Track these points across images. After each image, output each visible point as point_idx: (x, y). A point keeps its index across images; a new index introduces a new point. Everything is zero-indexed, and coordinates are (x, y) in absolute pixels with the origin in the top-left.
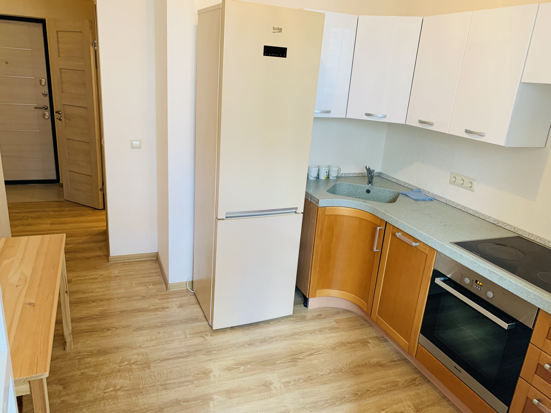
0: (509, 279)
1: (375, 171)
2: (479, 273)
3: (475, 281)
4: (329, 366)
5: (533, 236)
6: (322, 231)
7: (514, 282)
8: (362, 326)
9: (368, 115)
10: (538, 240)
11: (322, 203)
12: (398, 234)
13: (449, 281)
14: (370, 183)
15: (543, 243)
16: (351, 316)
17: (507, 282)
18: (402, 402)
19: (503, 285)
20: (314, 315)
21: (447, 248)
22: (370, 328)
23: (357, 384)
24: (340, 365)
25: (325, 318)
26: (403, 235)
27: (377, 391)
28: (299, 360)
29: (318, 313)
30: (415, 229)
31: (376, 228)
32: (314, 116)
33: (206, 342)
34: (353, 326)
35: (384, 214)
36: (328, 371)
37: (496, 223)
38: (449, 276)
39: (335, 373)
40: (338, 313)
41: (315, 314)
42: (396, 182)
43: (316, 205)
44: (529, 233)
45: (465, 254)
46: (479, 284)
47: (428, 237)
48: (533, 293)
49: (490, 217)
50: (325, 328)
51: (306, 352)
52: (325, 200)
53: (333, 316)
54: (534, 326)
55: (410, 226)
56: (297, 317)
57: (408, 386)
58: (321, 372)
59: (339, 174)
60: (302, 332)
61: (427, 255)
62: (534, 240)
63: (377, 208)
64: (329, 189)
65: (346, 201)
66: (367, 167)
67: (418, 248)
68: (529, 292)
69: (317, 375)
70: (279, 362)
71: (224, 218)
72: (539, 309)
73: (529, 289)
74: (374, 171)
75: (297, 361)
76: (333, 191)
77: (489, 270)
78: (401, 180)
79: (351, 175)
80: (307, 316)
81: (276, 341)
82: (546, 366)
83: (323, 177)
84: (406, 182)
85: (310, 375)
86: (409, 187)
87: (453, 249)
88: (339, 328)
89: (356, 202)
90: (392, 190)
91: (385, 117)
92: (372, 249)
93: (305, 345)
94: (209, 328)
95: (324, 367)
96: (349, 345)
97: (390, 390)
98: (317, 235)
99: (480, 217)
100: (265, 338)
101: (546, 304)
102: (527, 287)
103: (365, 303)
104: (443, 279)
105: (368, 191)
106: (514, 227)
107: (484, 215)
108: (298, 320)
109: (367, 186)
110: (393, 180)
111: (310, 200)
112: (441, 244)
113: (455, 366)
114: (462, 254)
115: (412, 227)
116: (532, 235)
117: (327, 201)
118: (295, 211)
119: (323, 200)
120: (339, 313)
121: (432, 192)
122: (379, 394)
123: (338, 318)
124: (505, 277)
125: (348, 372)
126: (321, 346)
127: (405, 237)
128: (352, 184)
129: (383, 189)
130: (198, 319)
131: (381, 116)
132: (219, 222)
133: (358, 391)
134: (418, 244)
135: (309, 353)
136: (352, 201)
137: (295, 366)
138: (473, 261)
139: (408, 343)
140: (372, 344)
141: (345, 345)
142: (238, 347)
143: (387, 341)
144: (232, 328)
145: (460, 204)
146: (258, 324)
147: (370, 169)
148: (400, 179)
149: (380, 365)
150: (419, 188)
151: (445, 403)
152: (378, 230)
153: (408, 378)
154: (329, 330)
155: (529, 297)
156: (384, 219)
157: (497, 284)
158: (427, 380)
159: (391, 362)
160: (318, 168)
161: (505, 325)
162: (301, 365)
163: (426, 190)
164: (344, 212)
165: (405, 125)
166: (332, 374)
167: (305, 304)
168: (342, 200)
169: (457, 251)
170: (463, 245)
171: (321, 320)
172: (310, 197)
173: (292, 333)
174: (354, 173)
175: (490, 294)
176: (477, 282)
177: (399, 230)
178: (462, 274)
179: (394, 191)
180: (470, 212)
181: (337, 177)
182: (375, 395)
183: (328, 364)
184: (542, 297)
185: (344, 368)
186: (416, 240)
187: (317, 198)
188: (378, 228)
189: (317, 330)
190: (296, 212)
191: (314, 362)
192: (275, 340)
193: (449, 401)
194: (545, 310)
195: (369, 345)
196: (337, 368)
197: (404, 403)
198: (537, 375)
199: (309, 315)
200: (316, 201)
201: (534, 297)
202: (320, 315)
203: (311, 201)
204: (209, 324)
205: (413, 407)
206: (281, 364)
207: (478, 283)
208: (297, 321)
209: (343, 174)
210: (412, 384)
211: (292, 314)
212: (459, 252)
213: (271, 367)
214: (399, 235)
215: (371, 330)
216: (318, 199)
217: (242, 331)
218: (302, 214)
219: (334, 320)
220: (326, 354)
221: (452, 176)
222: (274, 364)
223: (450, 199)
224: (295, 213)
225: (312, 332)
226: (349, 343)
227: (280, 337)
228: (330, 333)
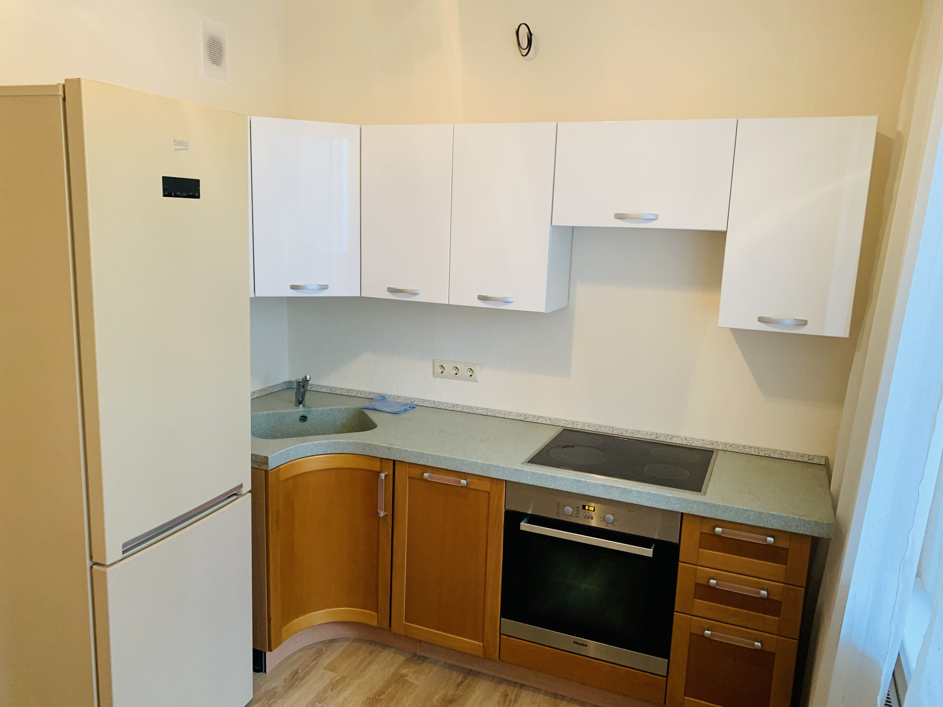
2: (589, 494)
3: (581, 507)
5: (578, 423)
6: (278, 513)
7: (644, 490)
8: (373, 656)
9: (294, 288)
11: (273, 461)
12: (426, 475)
14: (300, 403)
16: (342, 648)
20: (287, 679)
22: (386, 652)
25: (307, 674)
29: (290, 670)
30: (459, 458)
31: (379, 476)
34: (361, 662)
35: (389, 448)
37: (522, 418)
38: (529, 512)
40: (319, 653)
41: (288, 675)
44: (571, 421)
46: (588, 510)
49: (511, 412)
50: (325, 691)
52: (277, 454)
53: (317, 664)
54: (680, 539)
55: (448, 456)
61: (489, 492)
67: (471, 487)
72: (682, 514)
73: (666, 493)
77: (603, 486)
82: (712, 583)
87: (537, 471)
88: (344, 678)
89: (326, 441)
90: (343, 407)
91: (325, 287)
92: (375, 514)
96: (382, 697)
99: (497, 415)
101: (693, 505)
104: (526, 520)
105: (303, 419)
107: (502, 411)
108: (268, 703)
109: (298, 410)
113: (574, 642)
114: (555, 475)
115: (453, 456)
116: (576, 423)
117: (280, 454)
119: (274, 455)
120: (321, 652)
123: (328, 661)
124: (630, 488)
129: (328, 408)
134: (468, 480)
136: (318, 442)
139: (482, 644)
140: (410, 675)
141: (377, 700)
143: (426, 658)
149: (450, 701)
150: (378, 394)
152: (383, 478)
153: (497, 696)
154: (332, 690)
156: (390, 458)
158: (519, 684)
159: (458, 688)
161: (648, 552)
165: (360, 297)
167: (256, 668)
170: (538, 461)
171: (304, 681)
175: (610, 518)
176: (584, 507)
177: (428, 468)
178: (558, 504)
179: (347, 407)
180: (479, 411)
186: (465, 475)
188: (383, 475)
189: (315, 702)
194: (693, 513)
195: (408, 678)
198: (698, 599)
199: (277, 684)
202: (296, 672)
207: (587, 508)
210: (510, 703)
211: (253, 694)
214: (429, 476)
215: (390, 654)
218: (250, 494)
219: (324, 669)
221: (435, 365)
223: (439, 400)
226: (381, 693)
228: (338, 693)
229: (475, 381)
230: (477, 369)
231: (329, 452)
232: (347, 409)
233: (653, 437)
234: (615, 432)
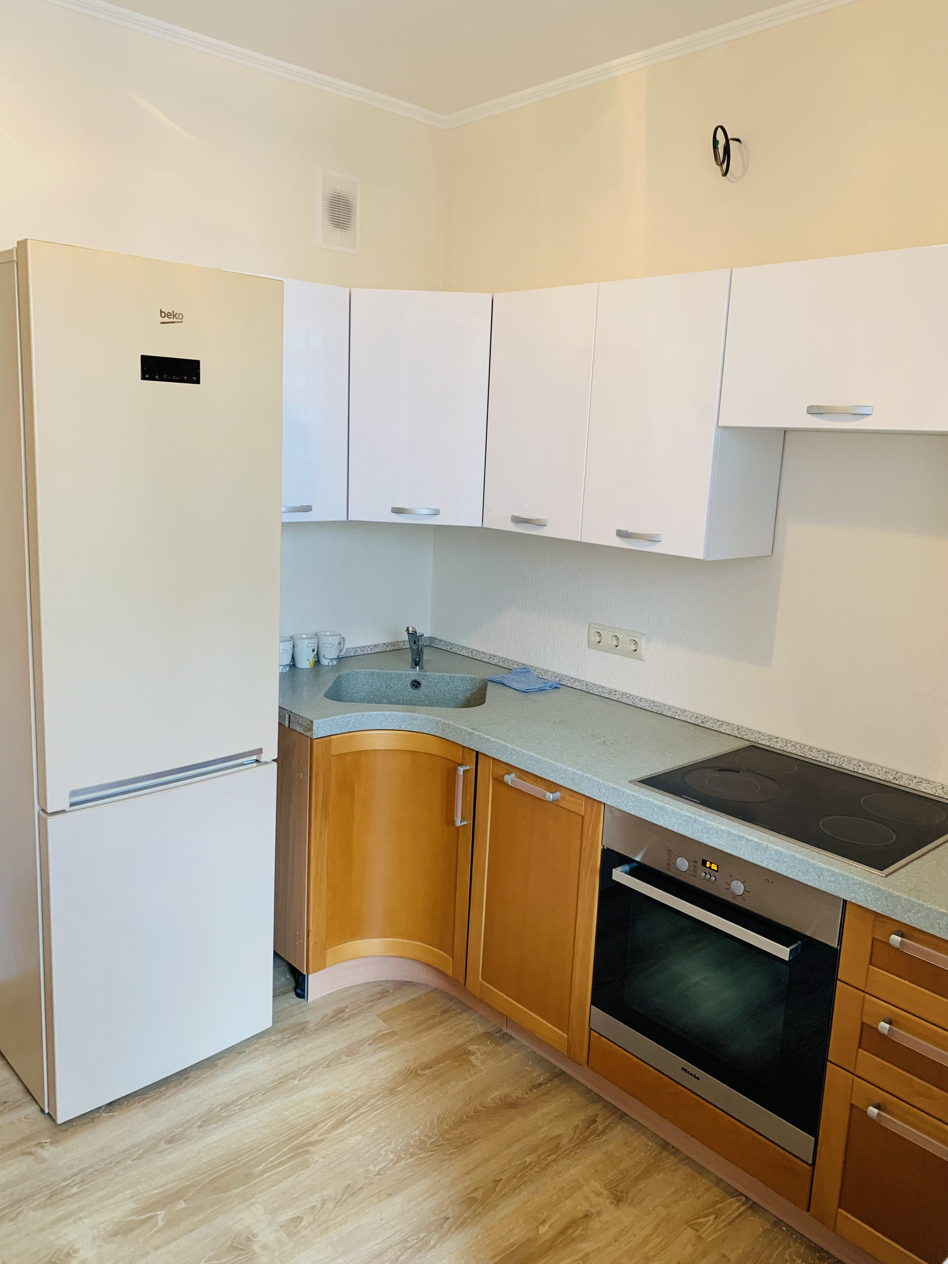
0: (775, 847)
1: (425, 636)
2: (709, 844)
3: (700, 862)
4: (390, 1144)
5: (778, 740)
6: (326, 796)
7: (786, 851)
8: (445, 1016)
9: (397, 511)
10: (790, 749)
11: (321, 729)
12: (509, 779)
13: (641, 871)
14: (417, 664)
15: (800, 754)
16: (414, 996)
17: (771, 854)
18: (579, 1188)
19: (762, 862)
20: (327, 1015)
21: (629, 795)
22: (465, 1015)
23: (468, 1173)
24: (417, 1132)
25: (353, 1016)
26: (519, 778)
27: (519, 1175)
28: (311, 1148)
29: (335, 1007)
30: (548, 760)
31: (455, 770)
32: (282, 521)
33: (44, 1166)
34: (427, 1020)
35: (470, 734)
36: (391, 1156)
37: (699, 722)
38: (638, 859)
39: (409, 1156)
40: (384, 994)
41: (329, 1011)
42: (470, 655)
43: (305, 734)
44: (768, 735)
45: (668, 804)
46: (710, 868)
47: (581, 776)
48: (829, 870)
49: (685, 711)
50: (360, 1043)
51: (325, 1120)
52: (328, 719)
53: (371, 1007)
54: (840, 942)
55: (535, 755)
56: (284, 1030)
57: (584, 1141)
58: (375, 1166)
59: (341, 651)
60: (306, 1067)
61: (583, 817)
62: (782, 749)
63: (451, 723)
64: (328, 691)
65: (377, 715)
66: (411, 629)
67: (560, 804)
68: (821, 869)
69: (366, 1178)
70: (261, 1167)
71: (66, 807)
72: (845, 902)
73: (819, 861)
74: (423, 635)
75: (307, 1152)
76: (336, 694)
77: (729, 833)
78: (481, 650)
79: (369, 649)
80: (309, 1021)
81: (241, 1110)
82: (883, 1028)
83: (305, 662)
84: (492, 653)
85: (349, 1182)
86: (500, 664)
87: (641, 796)
88: (394, 1033)
89: (401, 713)
90: (468, 676)
91: (436, 513)
92: (450, 821)
93: (321, 1100)
94: (44, 1122)
95: (381, 1149)
96: (426, 1072)
97: (547, 1165)
98: (316, 810)
99: (664, 713)
100: (210, 1111)
101: (859, 889)
102: (813, 858)
103: (446, 955)
104: (627, 868)
105: (416, 684)
106: (738, 726)
107: (673, 707)
108: (289, 1038)
109: (411, 672)
110: (464, 652)
111: (287, 725)
112: (613, 788)
113: (683, 1068)
114: (664, 805)
115: (540, 757)
116: (776, 740)
117: (333, 720)
118: (255, 757)
119: (322, 720)
121: (553, 670)
122: (524, 1183)
123: (388, 1007)
124: (765, 843)
125: (439, 1146)
126: (360, 1093)
127: (525, 781)
128: (376, 671)
129: (448, 675)
130: (5, 1103)
131: (426, 512)
132: (51, 820)
133: (475, 1190)
134: (558, 794)
135: (332, 1121)
136: (389, 713)
137: (305, 1166)
138: (690, 817)
139: (566, 1036)
140: (478, 1054)
141: (417, 1074)
142: (139, 1158)
143: (512, 1038)
144: (112, 1106)
145: (617, 689)
146: (186, 1076)
147: (415, 632)
148: (478, 649)
149: (509, 1105)
150: (523, 665)
151: (670, 1161)
152: (462, 774)
153: (579, 1118)
154: (370, 1044)
155: (821, 879)
156: (472, 747)
157: (751, 861)
158: (620, 1113)
159: (531, 1090)
160: (292, 642)
161: (783, 952)
162: (321, 1160)
163: (539, 666)
164: (378, 741)
165: (482, 528)
166: (403, 1163)
167: (299, 991)
168: (366, 713)
169: (651, 800)
170: (658, 782)
171: (346, 1023)
172: (287, 716)
173: (281, 1076)
174: (376, 646)
175: (738, 887)
176: (704, 863)
177: (510, 768)
178: (670, 851)
179: (472, 676)
180: (643, 704)
181: (339, 659)
182: (514, 1189)
183: (388, 1138)
184: (849, 875)
185: (429, 1137)
186: (552, 786)
187: (306, 716)
188: (461, 770)
189: (343, 1053)
190: (257, 761)
191: (352, 1141)
192: (238, 1107)
193: (676, 1152)
194: (860, 904)
195: (472, 1058)
196: (412, 1142)
197: (585, 1188)
198: (865, 1050)
199: (313, 1018)
200: (305, 724)
201: (832, 879)
202: (342, 1011)
203: (291, 727)
204: (42, 1111)
205: (606, 1192)
206: (267, 1172)
207: (708, 865)
208: (286, 1041)
209: (351, 650)
210: (591, 1134)
211: (271, 1025)
212: (655, 802)
213: (241, 1188)
214: (512, 780)
215: (469, 1020)
216: (310, 718)
217: (142, 1107)
218: (275, 765)
219: (377, 1016)
220: (376, 1113)
221: (593, 631)
222: (249, 1176)
223: (594, 681)
224: (255, 764)
225: (330, 1062)
226: (428, 1066)
227: (251, 1097)
228: (375, 1050)
229: (640, 658)
230: (643, 643)
231: (403, 728)
232: (472, 679)
233: (890, 777)
234: (831, 761)
